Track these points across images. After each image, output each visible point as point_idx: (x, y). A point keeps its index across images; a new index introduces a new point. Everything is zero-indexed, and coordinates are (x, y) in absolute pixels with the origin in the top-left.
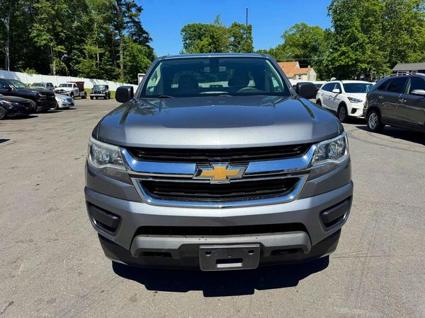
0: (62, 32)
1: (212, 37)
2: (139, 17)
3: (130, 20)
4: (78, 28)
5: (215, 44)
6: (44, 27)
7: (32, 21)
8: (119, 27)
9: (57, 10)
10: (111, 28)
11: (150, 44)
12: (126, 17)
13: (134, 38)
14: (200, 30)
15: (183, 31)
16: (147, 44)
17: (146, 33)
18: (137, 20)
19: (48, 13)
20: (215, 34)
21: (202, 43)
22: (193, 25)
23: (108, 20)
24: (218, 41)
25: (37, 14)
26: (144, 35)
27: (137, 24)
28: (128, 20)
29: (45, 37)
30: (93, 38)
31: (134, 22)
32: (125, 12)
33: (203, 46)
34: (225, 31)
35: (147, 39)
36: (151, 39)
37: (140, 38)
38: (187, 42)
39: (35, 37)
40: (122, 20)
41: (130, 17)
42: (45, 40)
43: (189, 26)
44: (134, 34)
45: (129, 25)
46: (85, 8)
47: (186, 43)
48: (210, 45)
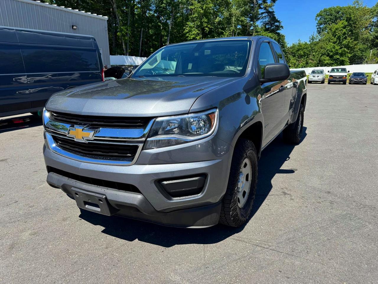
0: (207, 27)
1: (348, 20)
2: (273, 7)
3: (265, 11)
4: (220, 23)
5: (351, 26)
6: (194, 25)
7: (187, 20)
8: (254, 18)
9: (205, 10)
10: (247, 20)
11: (281, 32)
12: (261, 8)
13: (267, 27)
14: (338, 12)
15: (318, 16)
16: (278, 31)
17: (279, 22)
18: (270, 10)
19: (199, 13)
20: (352, 16)
21: (336, 26)
22: (330, 9)
23: (245, 14)
24: (355, 23)
25: (191, 14)
26: (276, 24)
27: (271, 14)
28: (263, 11)
29: (194, 32)
30: (230, 30)
31: (268, 12)
32: (261, 4)
33: (337, 29)
34: (365, 12)
35: (278, 27)
36: (282, 27)
37: (272, 26)
38: (322, 26)
39: (187, 32)
40: (257, 11)
41: (265, 8)
42: (194, 34)
43: (325, 11)
44: (267, 24)
45: (264, 15)
46: (228, 4)
47: (320, 28)
48: (344, 27)
